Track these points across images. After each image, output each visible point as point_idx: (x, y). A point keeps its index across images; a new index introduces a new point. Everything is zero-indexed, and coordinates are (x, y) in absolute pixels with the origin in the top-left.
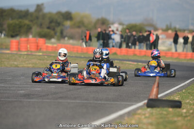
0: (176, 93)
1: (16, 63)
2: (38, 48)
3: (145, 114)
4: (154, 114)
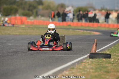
1: (9, 32)
2: (22, 23)
3: (89, 62)
4: (94, 62)
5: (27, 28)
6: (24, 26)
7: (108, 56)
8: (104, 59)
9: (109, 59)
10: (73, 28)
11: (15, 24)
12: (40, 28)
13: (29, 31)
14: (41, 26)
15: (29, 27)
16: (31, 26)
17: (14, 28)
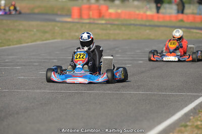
5: (109, 26)
6: (103, 22)
10: (188, 25)
11: (89, 18)
12: (131, 25)
13: (111, 32)
14: (133, 22)
15: (112, 24)
16: (116, 23)
17: (87, 27)
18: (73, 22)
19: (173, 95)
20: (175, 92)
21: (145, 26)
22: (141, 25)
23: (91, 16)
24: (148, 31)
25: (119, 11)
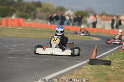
0: (107, 55)
1: (5, 34)
2: (19, 25)
3: (88, 68)
4: (93, 69)
5: (24, 30)
6: (21, 28)
7: (108, 63)
8: (104, 66)
9: (109, 66)
10: (72, 32)
11: (12, 26)
13: (26, 33)
14: (39, 29)
15: (26, 30)
16: (29, 29)
17: (11, 30)
18: (2, 28)
19: (64, 61)
20: (65, 60)
21: (46, 31)
22: (44, 31)
23: (13, 25)
24: (48, 34)
25: (30, 23)
